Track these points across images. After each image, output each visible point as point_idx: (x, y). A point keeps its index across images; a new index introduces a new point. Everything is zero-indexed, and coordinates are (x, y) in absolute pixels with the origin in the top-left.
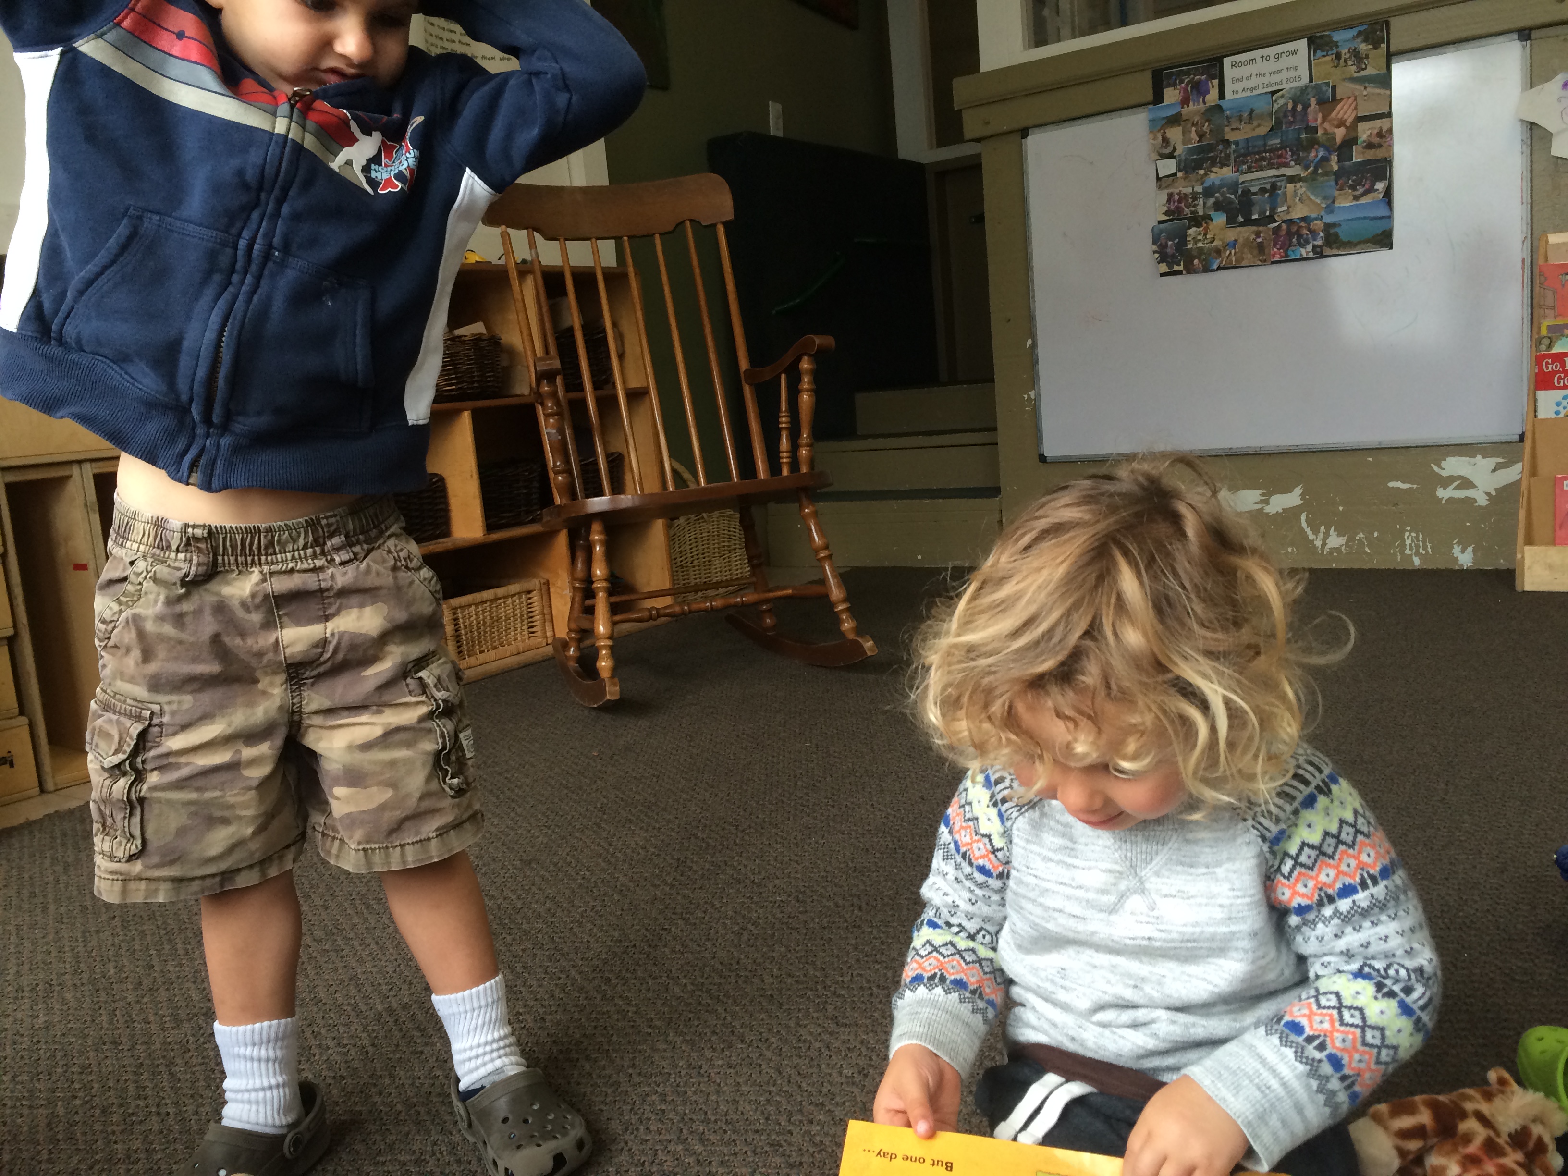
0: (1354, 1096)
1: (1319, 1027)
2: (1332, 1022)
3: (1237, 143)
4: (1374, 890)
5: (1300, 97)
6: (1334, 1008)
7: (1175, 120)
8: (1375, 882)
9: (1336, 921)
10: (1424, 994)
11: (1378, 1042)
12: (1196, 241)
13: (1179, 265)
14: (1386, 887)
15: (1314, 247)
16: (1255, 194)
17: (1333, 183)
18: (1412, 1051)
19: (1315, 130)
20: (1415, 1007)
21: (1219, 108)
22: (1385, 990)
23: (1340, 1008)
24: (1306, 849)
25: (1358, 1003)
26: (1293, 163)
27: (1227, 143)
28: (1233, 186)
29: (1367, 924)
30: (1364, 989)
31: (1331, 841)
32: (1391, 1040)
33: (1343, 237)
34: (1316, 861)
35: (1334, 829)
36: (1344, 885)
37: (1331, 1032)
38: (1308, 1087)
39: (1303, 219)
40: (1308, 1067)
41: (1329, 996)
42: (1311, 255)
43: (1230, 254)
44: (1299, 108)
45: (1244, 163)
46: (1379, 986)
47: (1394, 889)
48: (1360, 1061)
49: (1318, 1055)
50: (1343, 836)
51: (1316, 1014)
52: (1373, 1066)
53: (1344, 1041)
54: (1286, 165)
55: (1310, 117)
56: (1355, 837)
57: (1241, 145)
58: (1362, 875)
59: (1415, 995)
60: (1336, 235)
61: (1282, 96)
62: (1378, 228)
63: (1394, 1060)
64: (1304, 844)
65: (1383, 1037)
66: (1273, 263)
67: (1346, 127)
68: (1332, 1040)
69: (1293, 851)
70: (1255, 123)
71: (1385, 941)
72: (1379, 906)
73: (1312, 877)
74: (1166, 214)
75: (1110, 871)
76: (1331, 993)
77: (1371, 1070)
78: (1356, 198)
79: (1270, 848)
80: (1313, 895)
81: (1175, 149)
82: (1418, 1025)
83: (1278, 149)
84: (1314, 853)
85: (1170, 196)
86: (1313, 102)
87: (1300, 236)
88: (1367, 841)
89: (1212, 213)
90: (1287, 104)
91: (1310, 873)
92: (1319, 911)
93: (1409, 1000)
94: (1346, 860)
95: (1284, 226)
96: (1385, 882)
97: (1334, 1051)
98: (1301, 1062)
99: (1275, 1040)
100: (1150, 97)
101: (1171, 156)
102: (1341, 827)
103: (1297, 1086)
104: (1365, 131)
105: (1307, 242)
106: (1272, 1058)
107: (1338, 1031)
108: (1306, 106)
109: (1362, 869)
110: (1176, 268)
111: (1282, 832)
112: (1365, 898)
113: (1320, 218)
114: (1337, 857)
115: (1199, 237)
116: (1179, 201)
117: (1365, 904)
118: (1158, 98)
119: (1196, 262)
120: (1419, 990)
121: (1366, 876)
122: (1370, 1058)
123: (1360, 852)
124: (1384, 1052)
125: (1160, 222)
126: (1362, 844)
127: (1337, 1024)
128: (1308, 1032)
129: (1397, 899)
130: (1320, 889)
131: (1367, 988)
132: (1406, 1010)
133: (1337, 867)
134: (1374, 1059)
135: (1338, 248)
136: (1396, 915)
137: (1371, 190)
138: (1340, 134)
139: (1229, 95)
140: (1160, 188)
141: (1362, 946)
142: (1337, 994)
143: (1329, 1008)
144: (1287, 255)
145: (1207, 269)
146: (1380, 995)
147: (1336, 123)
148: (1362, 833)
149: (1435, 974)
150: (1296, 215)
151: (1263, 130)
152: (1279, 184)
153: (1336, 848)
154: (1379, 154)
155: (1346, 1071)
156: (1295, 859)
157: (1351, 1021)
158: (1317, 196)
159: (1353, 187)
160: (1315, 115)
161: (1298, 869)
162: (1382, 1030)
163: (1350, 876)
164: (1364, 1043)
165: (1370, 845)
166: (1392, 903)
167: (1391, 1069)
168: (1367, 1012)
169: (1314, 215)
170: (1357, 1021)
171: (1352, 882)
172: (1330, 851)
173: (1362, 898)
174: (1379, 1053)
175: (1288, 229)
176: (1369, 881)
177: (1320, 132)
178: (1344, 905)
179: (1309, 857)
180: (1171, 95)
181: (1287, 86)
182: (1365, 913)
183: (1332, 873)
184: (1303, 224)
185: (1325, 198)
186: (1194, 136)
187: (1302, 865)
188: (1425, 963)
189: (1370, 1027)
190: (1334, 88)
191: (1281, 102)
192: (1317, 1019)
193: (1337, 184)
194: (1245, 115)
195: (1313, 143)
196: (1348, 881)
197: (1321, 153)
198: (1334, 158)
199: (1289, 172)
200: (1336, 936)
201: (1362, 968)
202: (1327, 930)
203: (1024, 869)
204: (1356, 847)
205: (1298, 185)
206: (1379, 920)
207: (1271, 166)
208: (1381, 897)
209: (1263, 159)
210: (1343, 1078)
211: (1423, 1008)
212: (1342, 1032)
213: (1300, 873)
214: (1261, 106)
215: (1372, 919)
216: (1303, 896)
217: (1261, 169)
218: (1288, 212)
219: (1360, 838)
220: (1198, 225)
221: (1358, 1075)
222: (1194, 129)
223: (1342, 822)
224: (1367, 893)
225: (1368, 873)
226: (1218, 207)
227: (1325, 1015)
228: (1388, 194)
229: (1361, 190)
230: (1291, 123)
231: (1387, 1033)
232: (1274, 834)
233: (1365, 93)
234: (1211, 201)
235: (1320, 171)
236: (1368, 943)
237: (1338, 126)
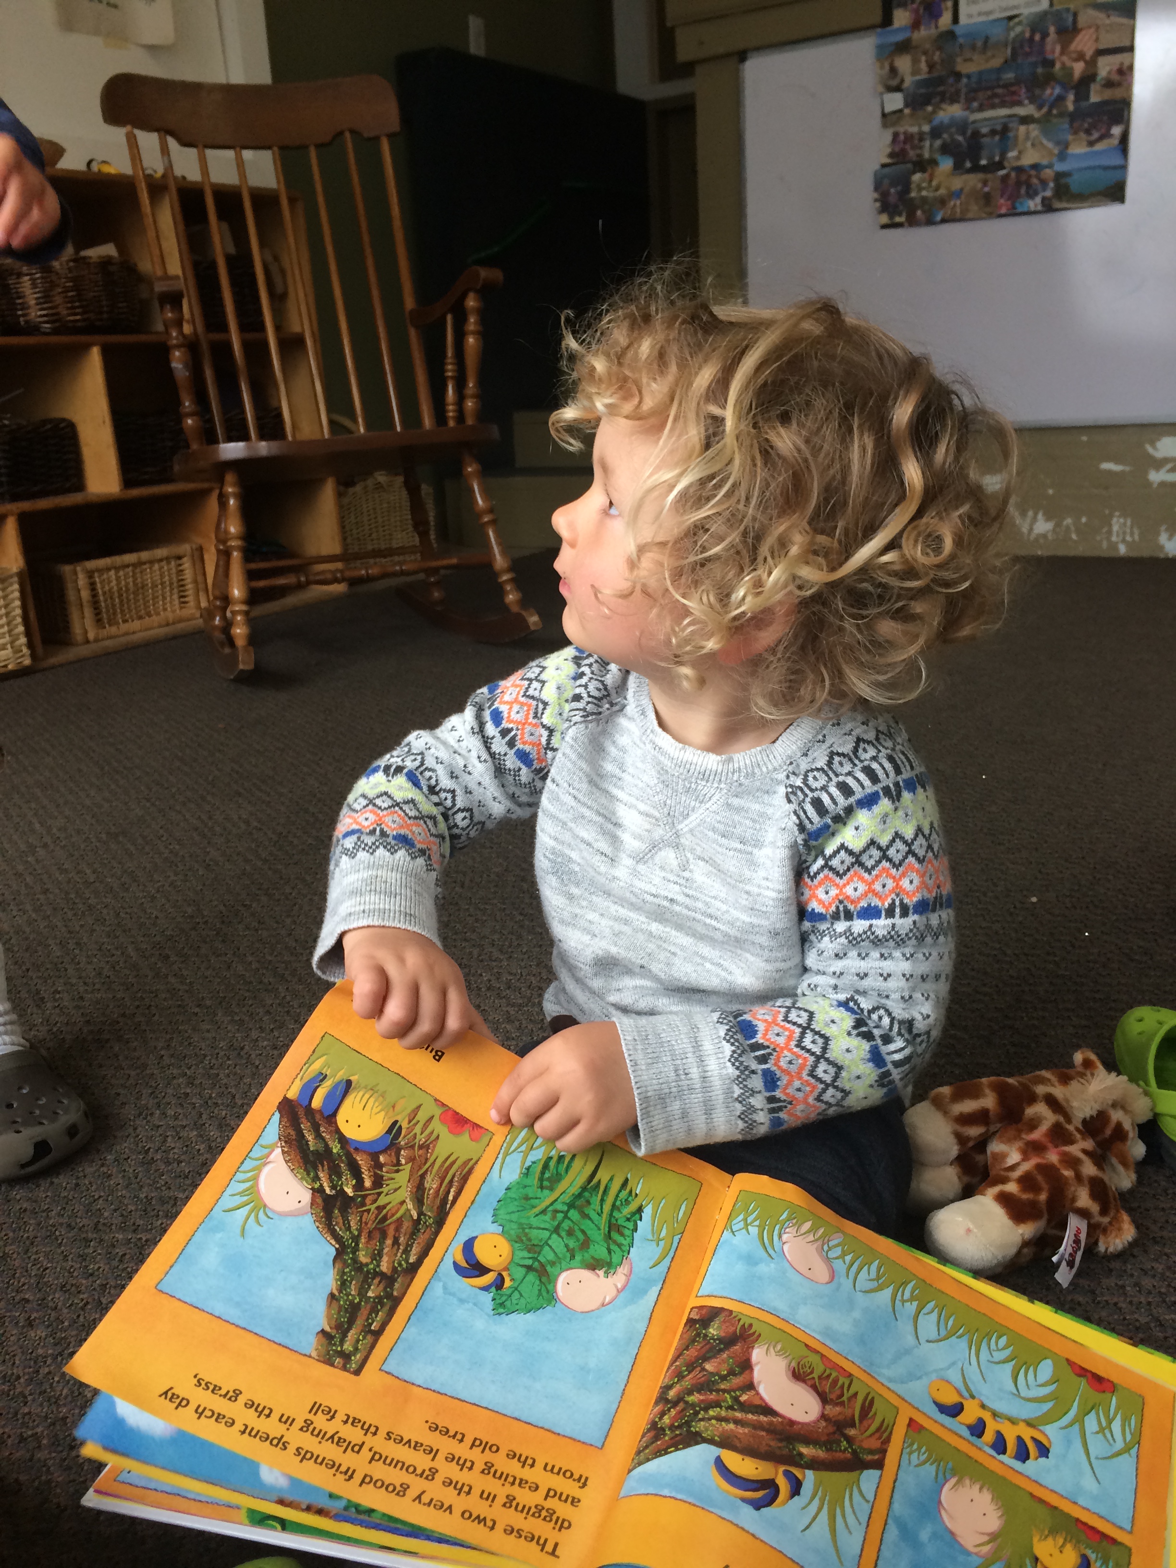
0: (776, 1122)
1: (774, 1038)
2: (790, 1038)
3: (969, 76)
4: (898, 921)
5: (1038, 24)
6: (800, 1026)
7: (904, 47)
8: (905, 913)
9: (843, 940)
10: (902, 1049)
11: (828, 1078)
12: (920, 189)
13: (900, 215)
14: (914, 922)
15: (1044, 199)
16: (984, 136)
17: (1066, 126)
18: (865, 1104)
19: (1052, 63)
20: (889, 1059)
21: (950, 35)
22: (864, 1029)
23: (805, 1029)
24: (842, 852)
25: (830, 1031)
26: (1026, 102)
27: (958, 76)
28: (962, 126)
29: (875, 954)
30: (842, 1019)
31: (876, 853)
32: (845, 1081)
33: (1074, 188)
34: (848, 869)
35: (884, 841)
36: (869, 905)
37: (782, 1049)
38: (729, 1092)
39: (1035, 167)
40: (737, 1073)
41: (803, 1013)
42: (1039, 208)
43: (956, 203)
44: (1037, 37)
45: (974, 99)
46: (859, 1023)
47: (922, 928)
48: (799, 1090)
49: (754, 1065)
50: (891, 852)
51: (777, 1025)
52: (811, 1100)
53: (790, 1062)
54: (1019, 103)
55: (1048, 47)
56: (906, 857)
57: (974, 80)
58: (894, 901)
59: (892, 1047)
60: (1067, 187)
61: (1020, 23)
62: (1111, 178)
63: (838, 1104)
64: (842, 847)
65: (837, 1077)
66: (1001, 216)
67: (1086, 62)
68: (778, 1058)
69: (828, 851)
70: (989, 54)
71: (885, 979)
72: (895, 939)
73: (837, 885)
74: (891, 155)
75: (647, 815)
76: (806, 1011)
77: (808, 1104)
78: (1091, 144)
79: (805, 841)
80: (830, 904)
81: (902, 81)
82: (884, 1079)
83: (1012, 85)
84: (849, 860)
85: (896, 135)
86: (1052, 30)
87: (1029, 186)
88: (917, 865)
89: (939, 158)
90: (1023, 32)
91: (838, 880)
92: (832, 924)
93: (884, 1049)
94: (883, 879)
95: (1013, 174)
96: (916, 917)
97: (774, 1068)
98: (733, 1064)
99: (722, 1030)
100: (877, 17)
101: (898, 89)
102: (893, 841)
103: (717, 1085)
104: (1105, 67)
105: (1036, 193)
106: (708, 1046)
107: (790, 1050)
108: (1045, 35)
109: (897, 895)
110: (898, 219)
111: (827, 827)
112: (884, 926)
113: (1050, 166)
114: (874, 873)
115: (924, 185)
116: (905, 142)
117: (881, 932)
118: (887, 21)
119: (919, 213)
120: (899, 1043)
121: (897, 903)
122: (811, 1092)
123: (904, 875)
124: (831, 1091)
125: (884, 166)
126: (911, 867)
127: (793, 1043)
128: (759, 1038)
129: (921, 939)
130: (841, 902)
131: (847, 1021)
132: (876, 1058)
133: (870, 884)
134: (816, 1094)
135: (1068, 201)
136: (912, 955)
137: (1107, 135)
138: (1078, 68)
139: (963, 19)
140: (885, 125)
141: (858, 975)
142: (811, 1015)
143: (794, 1024)
144: (1014, 208)
145: (930, 222)
146: (854, 1032)
147: (1074, 56)
148: (915, 855)
149: (928, 1033)
150: (1028, 160)
151: (997, 62)
152: (1011, 125)
153: (879, 862)
154: (1117, 93)
155: (778, 1094)
156: (827, 860)
157: (810, 1046)
158: (1049, 140)
159: (1088, 132)
160: (1053, 46)
161: (826, 871)
162: (839, 1068)
163: (880, 898)
164: (812, 1074)
165: (917, 871)
166: (913, 941)
167: (831, 1111)
168: (832, 1045)
169: (1045, 162)
170: (817, 1050)
171: (879, 904)
172: (869, 863)
173: (881, 925)
174: (824, 1091)
175: (1018, 177)
176: (898, 910)
177: (1058, 66)
178: (859, 926)
179: (842, 862)
180: (901, 17)
181: (1026, 11)
182: (877, 942)
183: (862, 888)
184: (1033, 173)
185: (1058, 143)
186: (923, 66)
187: (831, 869)
188: (919, 1017)
189: (827, 1060)
190: (1075, 15)
191: (1018, 29)
192: (777, 1029)
193: (1071, 126)
194: (979, 44)
195: (1049, 79)
196: (876, 902)
197: (1057, 90)
198: (1071, 97)
199: (1021, 111)
200: (837, 955)
201: (848, 1000)
202: (830, 945)
203: (566, 785)
204: (901, 869)
205: (1032, 126)
206: (890, 955)
207: (1003, 104)
208: (903, 932)
209: (996, 95)
210: (771, 1100)
211: (896, 1064)
212: (794, 1053)
213: (826, 877)
214: (997, 33)
215: (883, 951)
216: (820, 902)
217: (993, 107)
218: (1018, 158)
219: (911, 859)
220: (923, 170)
221: (790, 1103)
222: (923, 58)
223: (897, 835)
224: (889, 921)
225: (901, 901)
226: (945, 150)
227: (786, 1029)
228: (1124, 139)
229: (1096, 135)
230: (1027, 55)
231: (844, 1074)
232: (815, 827)
233: (1108, 22)
234: (938, 143)
235: (1055, 112)
236: (866, 975)
237: (1077, 60)
